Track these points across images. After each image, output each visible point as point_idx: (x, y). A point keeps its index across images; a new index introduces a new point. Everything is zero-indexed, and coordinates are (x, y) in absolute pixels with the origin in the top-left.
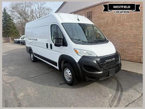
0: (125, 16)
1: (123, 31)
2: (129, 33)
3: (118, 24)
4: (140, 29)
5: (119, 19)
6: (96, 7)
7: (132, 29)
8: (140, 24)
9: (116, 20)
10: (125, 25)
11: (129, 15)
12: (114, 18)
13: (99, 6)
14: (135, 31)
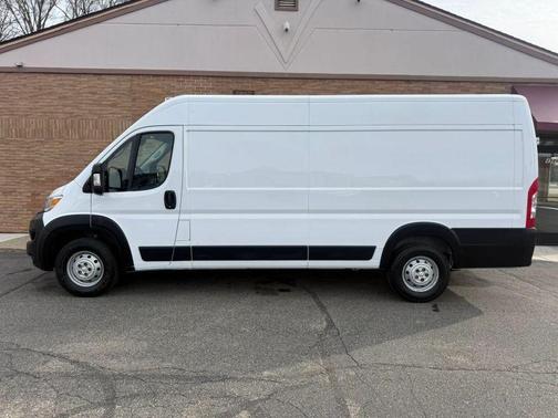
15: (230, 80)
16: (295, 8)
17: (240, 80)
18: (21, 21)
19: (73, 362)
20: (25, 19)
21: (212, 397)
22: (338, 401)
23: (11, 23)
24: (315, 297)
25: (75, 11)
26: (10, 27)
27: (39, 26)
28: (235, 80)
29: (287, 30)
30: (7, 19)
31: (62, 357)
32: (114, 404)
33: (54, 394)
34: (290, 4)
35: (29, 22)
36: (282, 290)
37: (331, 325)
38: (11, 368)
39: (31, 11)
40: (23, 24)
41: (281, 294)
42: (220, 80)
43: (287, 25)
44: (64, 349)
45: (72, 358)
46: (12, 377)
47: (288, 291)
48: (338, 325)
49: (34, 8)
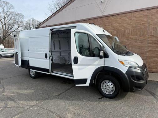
0: (129, 30)
1: (129, 44)
2: (134, 45)
3: (123, 37)
4: (144, 42)
5: (124, 32)
6: (99, 20)
7: (137, 41)
8: (144, 37)
9: (120, 32)
10: (130, 38)
11: (134, 29)
12: (119, 31)
13: (102, 19)
14: (140, 43)
15: (87, 21)
17: (90, 20)
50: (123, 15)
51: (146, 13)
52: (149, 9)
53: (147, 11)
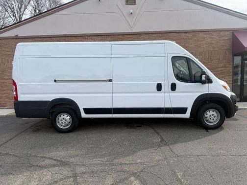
15: (108, 37)
16: (134, 3)
17: (112, 36)
18: (12, 16)
19: (55, 160)
20: (14, 16)
21: (118, 172)
22: (172, 171)
23: (7, 18)
24: (153, 128)
25: (35, 11)
26: (7, 19)
27: (20, 18)
28: (110, 37)
29: (131, 13)
30: (6, 16)
31: (50, 158)
32: (76, 176)
33: (50, 173)
34: (132, 2)
35: (16, 17)
36: (138, 126)
37: (162, 140)
38: (30, 164)
39: (16, 12)
40: (13, 18)
41: (138, 128)
42: (103, 37)
43: (131, 11)
44: (50, 155)
45: (55, 159)
46: (31, 167)
47: (141, 126)
48: (165, 140)
49: (17, 11)
50: (158, 35)
51: (183, 35)
52: (186, 32)
53: (184, 34)
